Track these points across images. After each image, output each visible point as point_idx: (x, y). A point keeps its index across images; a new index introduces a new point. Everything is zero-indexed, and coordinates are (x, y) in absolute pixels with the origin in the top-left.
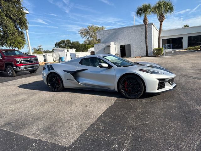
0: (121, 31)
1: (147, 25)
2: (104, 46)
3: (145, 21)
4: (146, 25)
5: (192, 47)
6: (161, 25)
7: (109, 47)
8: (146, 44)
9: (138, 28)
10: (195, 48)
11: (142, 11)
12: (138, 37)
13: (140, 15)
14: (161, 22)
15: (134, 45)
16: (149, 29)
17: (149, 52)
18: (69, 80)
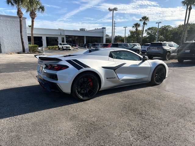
1: (21, 19)
3: (19, 13)
5: (51, 47)
8: (22, 39)
9: (9, 19)
10: (53, 48)
12: (9, 30)
13: (12, 4)
14: (33, 19)
15: (4, 39)
16: (22, 23)
17: (25, 48)
18: (110, 78)
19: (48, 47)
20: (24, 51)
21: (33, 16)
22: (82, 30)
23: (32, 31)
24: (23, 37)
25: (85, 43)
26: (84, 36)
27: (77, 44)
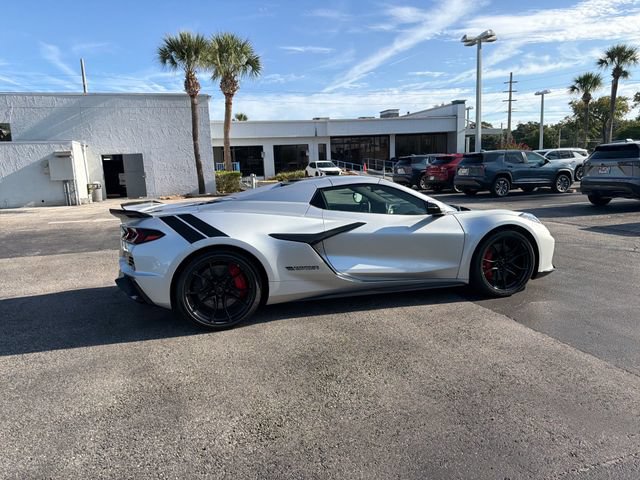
0: (102, 105)
1: (196, 100)
2: (42, 151)
3: (190, 83)
4: (193, 96)
5: (285, 174)
6: (228, 104)
7: (66, 156)
8: (197, 156)
9: (166, 103)
10: (293, 176)
11: (179, 51)
12: (166, 132)
13: (173, 63)
14: (229, 96)
15: (153, 159)
16: (199, 111)
17: (206, 183)
18: (298, 268)
19: (279, 175)
20: (202, 190)
21: (229, 87)
22: (388, 115)
23: (226, 133)
24: (200, 152)
25: (392, 155)
26: (388, 136)
27: (366, 161)
